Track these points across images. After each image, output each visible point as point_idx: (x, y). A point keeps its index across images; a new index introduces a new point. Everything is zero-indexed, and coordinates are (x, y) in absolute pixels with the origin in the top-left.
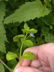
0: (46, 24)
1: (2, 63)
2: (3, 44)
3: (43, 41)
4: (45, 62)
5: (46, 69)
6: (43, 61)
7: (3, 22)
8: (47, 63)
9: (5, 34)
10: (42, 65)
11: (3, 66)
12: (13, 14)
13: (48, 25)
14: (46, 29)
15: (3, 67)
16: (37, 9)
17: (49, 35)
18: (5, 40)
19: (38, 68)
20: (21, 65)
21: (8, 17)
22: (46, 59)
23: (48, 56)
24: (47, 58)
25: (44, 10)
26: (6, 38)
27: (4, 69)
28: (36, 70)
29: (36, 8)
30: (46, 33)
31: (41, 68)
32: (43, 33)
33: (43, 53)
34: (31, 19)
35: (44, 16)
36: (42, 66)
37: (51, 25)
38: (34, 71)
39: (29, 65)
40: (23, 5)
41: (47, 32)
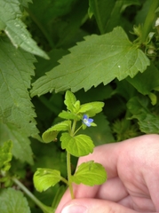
0: (140, 91)
1: (22, 190)
2: (23, 139)
3: (131, 131)
4: (137, 187)
5: (141, 203)
6: (133, 183)
7: (29, 90)
8: (141, 189)
9: (33, 120)
10: (130, 192)
11: (25, 199)
12: (55, 68)
13: (145, 94)
14: (141, 102)
15: (26, 203)
16: (116, 53)
17: (149, 116)
18: (33, 136)
19: (117, 201)
20: (75, 197)
21: (41, 78)
22: (138, 178)
23: (144, 171)
24: (142, 175)
25: (134, 58)
26: (36, 129)
27: (29, 208)
28: (117, 208)
29: (112, 51)
30: (141, 113)
31: (126, 201)
32: (132, 112)
33: (131, 164)
34: (102, 83)
35: (135, 74)
36: (128, 195)
37: (153, 91)
38: (110, 209)
39: (97, 196)
40: (78, 43)
41: (142, 110)
